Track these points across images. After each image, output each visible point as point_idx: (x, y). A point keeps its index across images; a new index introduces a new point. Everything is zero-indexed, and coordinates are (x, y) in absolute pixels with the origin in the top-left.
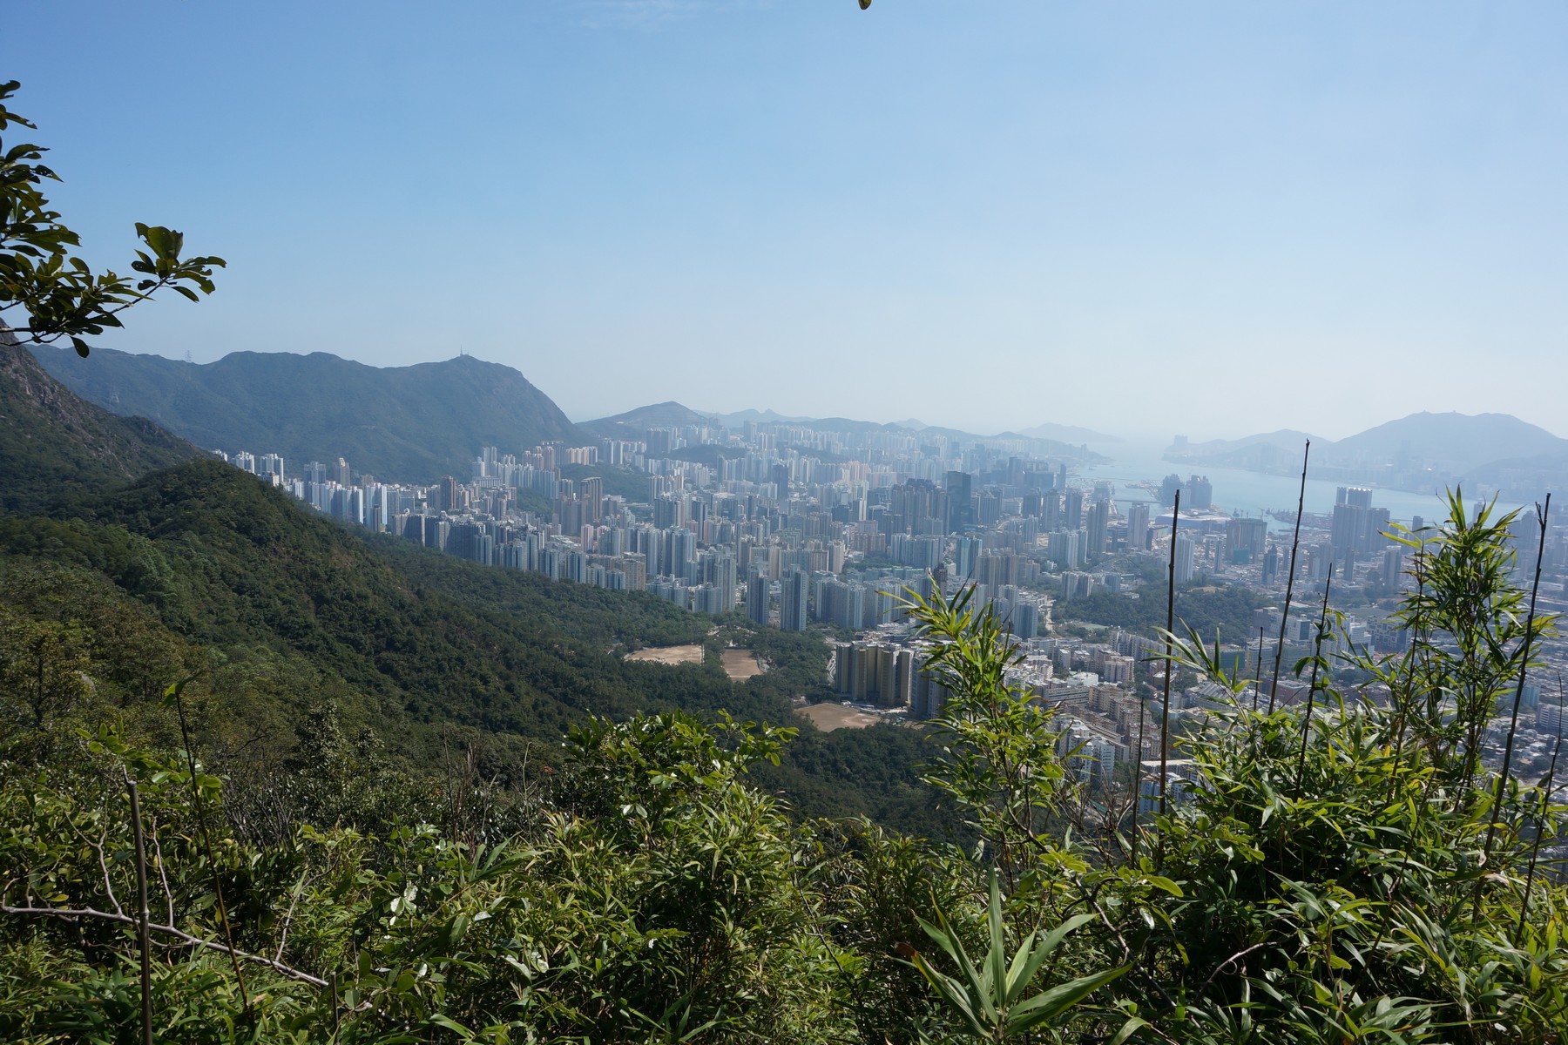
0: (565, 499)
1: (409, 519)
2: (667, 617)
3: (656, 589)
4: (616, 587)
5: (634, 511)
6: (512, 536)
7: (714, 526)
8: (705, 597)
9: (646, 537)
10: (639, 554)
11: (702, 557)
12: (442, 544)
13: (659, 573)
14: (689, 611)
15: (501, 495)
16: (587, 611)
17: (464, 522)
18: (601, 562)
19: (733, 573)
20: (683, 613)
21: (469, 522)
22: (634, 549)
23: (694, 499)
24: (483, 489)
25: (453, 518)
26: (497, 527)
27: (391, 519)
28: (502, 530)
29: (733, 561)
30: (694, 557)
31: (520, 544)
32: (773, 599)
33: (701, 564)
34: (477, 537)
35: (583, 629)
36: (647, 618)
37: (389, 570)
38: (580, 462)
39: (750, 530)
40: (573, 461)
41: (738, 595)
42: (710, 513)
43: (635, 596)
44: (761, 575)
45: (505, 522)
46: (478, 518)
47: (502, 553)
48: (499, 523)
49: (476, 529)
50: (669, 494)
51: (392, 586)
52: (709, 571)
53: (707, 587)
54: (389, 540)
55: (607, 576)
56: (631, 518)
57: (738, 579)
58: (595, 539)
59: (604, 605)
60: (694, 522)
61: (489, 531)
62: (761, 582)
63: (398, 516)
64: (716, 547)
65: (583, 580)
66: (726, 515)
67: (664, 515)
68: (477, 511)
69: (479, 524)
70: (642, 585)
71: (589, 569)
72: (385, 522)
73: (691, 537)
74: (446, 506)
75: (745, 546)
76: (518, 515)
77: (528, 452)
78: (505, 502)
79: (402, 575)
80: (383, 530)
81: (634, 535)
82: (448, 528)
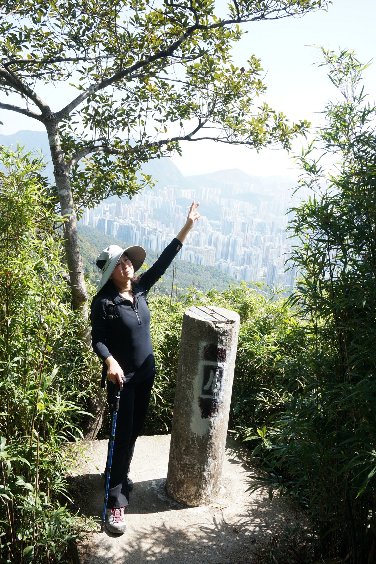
0: (177, 216)
1: (100, 220)
2: (224, 281)
3: (219, 267)
4: (199, 263)
5: (212, 225)
6: (149, 233)
7: (252, 236)
8: (244, 273)
9: (217, 239)
10: (212, 247)
11: (245, 252)
12: (115, 234)
13: (222, 258)
14: (235, 279)
15: (145, 211)
16: (183, 274)
17: (126, 224)
18: (193, 250)
19: (260, 262)
20: (232, 280)
21: (128, 224)
22: (210, 244)
23: (243, 221)
24: (137, 207)
25: (121, 221)
26: (142, 228)
27: (91, 219)
28: (144, 229)
29: (261, 255)
30: (240, 251)
31: (153, 237)
32: (280, 277)
33: (244, 255)
34: (132, 231)
35: (181, 283)
36: (214, 281)
37: (89, 244)
38: (186, 197)
39: (271, 240)
40: (183, 197)
41: (262, 273)
42: (251, 229)
43: (208, 269)
44: (275, 264)
45: (146, 225)
46: (133, 222)
47: (144, 241)
48: (143, 225)
49: (132, 228)
50: (230, 218)
51: (90, 253)
52: (247, 259)
53: (246, 268)
54: (90, 230)
55: (195, 257)
56: (210, 228)
57: (262, 265)
58: (191, 238)
59: (192, 272)
60: (242, 233)
61: (138, 229)
62: (274, 268)
63: (94, 218)
64: (252, 247)
65: (183, 258)
66: (259, 231)
67: (228, 228)
68: (133, 218)
69: (134, 225)
70: (212, 263)
71: (187, 253)
72: (88, 220)
73: (240, 241)
74: (118, 214)
75: (268, 248)
76: (153, 222)
77: (160, 190)
78: (147, 215)
79: (95, 248)
80: (87, 224)
81: (211, 237)
82: (118, 226)
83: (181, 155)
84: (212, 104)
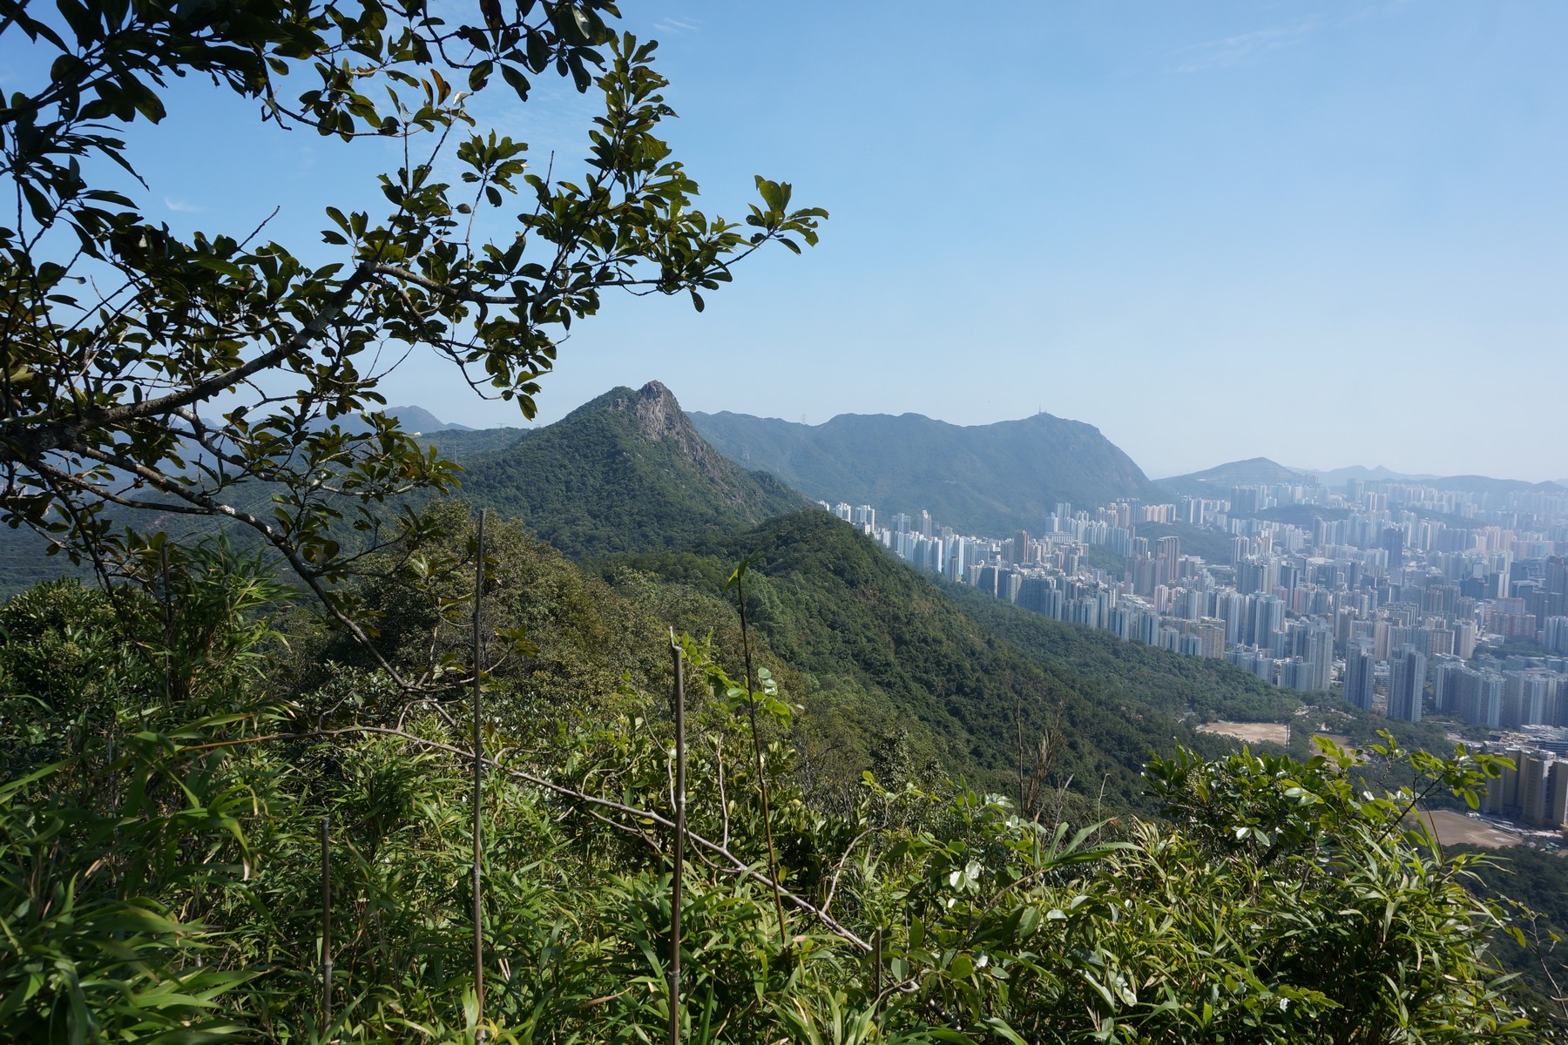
0: (1139, 557)
1: (984, 571)
2: (1247, 690)
3: (1235, 659)
4: (1191, 652)
5: (1214, 573)
6: (1082, 592)
7: (1307, 595)
8: (1293, 672)
9: (1227, 602)
10: (1218, 619)
11: (1291, 628)
12: (1013, 596)
13: (1240, 641)
14: (1273, 686)
15: (1073, 551)
16: (1157, 675)
17: (1035, 576)
18: (1175, 625)
19: (1329, 647)
20: (1267, 687)
21: (1040, 576)
22: (1212, 613)
23: (1284, 563)
24: (1055, 544)
25: (1025, 572)
26: (1068, 583)
27: (967, 569)
28: (1073, 586)
29: (1329, 634)
30: (1282, 627)
31: (1091, 602)
32: (1378, 682)
33: (1290, 635)
34: (1047, 591)
35: (1153, 693)
36: (1224, 689)
37: (963, 618)
38: (1156, 520)
39: (1352, 601)
40: (1149, 519)
41: (1336, 673)
42: (1302, 580)
43: (1211, 664)
44: (1364, 653)
45: (1075, 578)
46: (1050, 573)
47: (1071, 609)
48: (1069, 579)
49: (1047, 584)
50: (1254, 557)
51: (965, 633)
52: (1297, 642)
53: (1296, 661)
54: (965, 591)
55: (1182, 640)
56: (1210, 580)
57: (1334, 655)
58: (1169, 600)
59: (1176, 671)
60: (1283, 588)
61: (1059, 587)
62: (1363, 661)
63: (973, 567)
64: (1308, 617)
65: (1155, 643)
66: (1321, 583)
67: (1250, 578)
68: (1048, 566)
69: (1050, 578)
70: (1219, 653)
71: (1162, 631)
72: (961, 572)
73: (1278, 603)
74: (1019, 559)
75: (1345, 618)
76: (1090, 572)
77: (1102, 509)
78: (1076, 557)
79: (974, 623)
80: (959, 580)
81: (1213, 599)
82: (1020, 581)
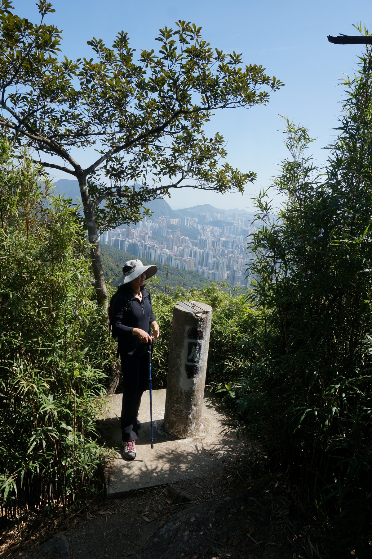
0: (168, 236)
1: (115, 240)
3: (197, 271)
4: (184, 269)
5: (192, 242)
6: (149, 248)
7: (219, 250)
8: (214, 275)
9: (195, 252)
10: (192, 258)
11: (214, 260)
12: (126, 249)
13: (199, 265)
14: (208, 279)
15: (146, 234)
16: (173, 276)
17: (133, 242)
18: (179, 260)
19: (225, 267)
20: (206, 280)
21: (135, 242)
22: (191, 256)
23: (213, 240)
24: (141, 231)
25: (130, 241)
27: (109, 239)
28: (146, 246)
29: (225, 263)
30: (212, 260)
31: (152, 251)
32: (238, 278)
33: (214, 263)
34: (137, 248)
36: (193, 280)
37: (108, 257)
38: (174, 224)
39: (232, 252)
40: (172, 223)
41: (226, 275)
42: (218, 245)
43: (190, 272)
44: (235, 269)
45: (147, 243)
46: (139, 241)
47: (146, 254)
48: (145, 243)
49: (137, 245)
50: (204, 237)
51: (109, 262)
52: (216, 266)
53: (215, 271)
54: (109, 247)
55: (181, 265)
56: (190, 245)
57: (226, 269)
58: (178, 251)
59: (179, 275)
60: (213, 248)
61: (142, 246)
62: (234, 271)
63: (112, 239)
64: (219, 257)
65: (173, 266)
66: (224, 246)
67: (203, 244)
68: (138, 239)
69: (139, 243)
70: (193, 269)
71: (175, 262)
72: (107, 240)
73: (211, 253)
74: (128, 236)
75: (230, 258)
76: (152, 241)
77: (156, 219)
78: (148, 236)
79: (112, 259)
80: (106, 243)
81: (191, 251)
82: (128, 244)
83: (170, 197)
84: (190, 164)
